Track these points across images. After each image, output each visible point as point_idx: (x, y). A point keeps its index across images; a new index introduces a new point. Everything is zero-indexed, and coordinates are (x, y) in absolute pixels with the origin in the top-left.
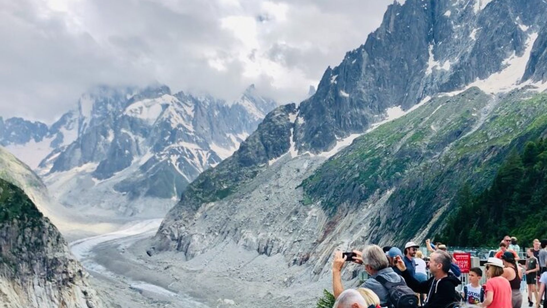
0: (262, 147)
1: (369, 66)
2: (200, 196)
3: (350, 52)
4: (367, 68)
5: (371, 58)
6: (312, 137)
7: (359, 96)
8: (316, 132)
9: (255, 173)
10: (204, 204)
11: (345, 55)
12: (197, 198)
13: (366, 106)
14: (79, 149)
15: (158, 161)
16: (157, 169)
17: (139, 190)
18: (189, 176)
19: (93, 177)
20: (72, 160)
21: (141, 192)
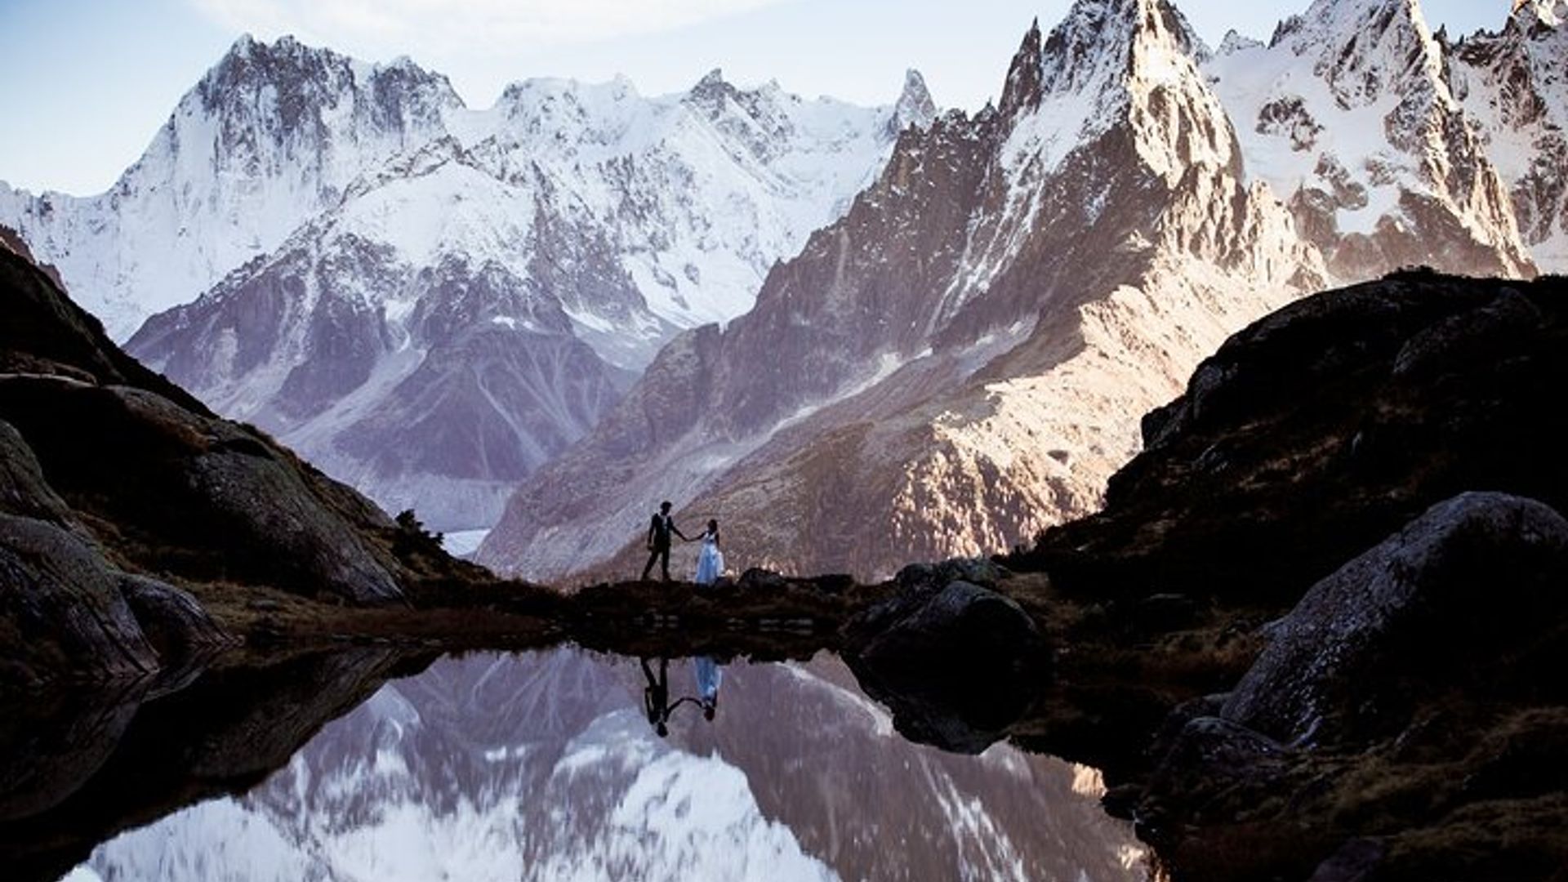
0: (645, 423)
1: (850, 264)
2: (536, 512)
3: (819, 231)
4: (846, 267)
5: (855, 245)
6: (735, 405)
7: (827, 324)
8: (742, 396)
9: (630, 474)
10: (542, 528)
11: (808, 236)
12: (532, 519)
13: (840, 344)
14: (232, 330)
15: (439, 375)
16: (437, 398)
17: (400, 455)
18: (517, 415)
19: (278, 410)
20: (216, 359)
21: (405, 461)
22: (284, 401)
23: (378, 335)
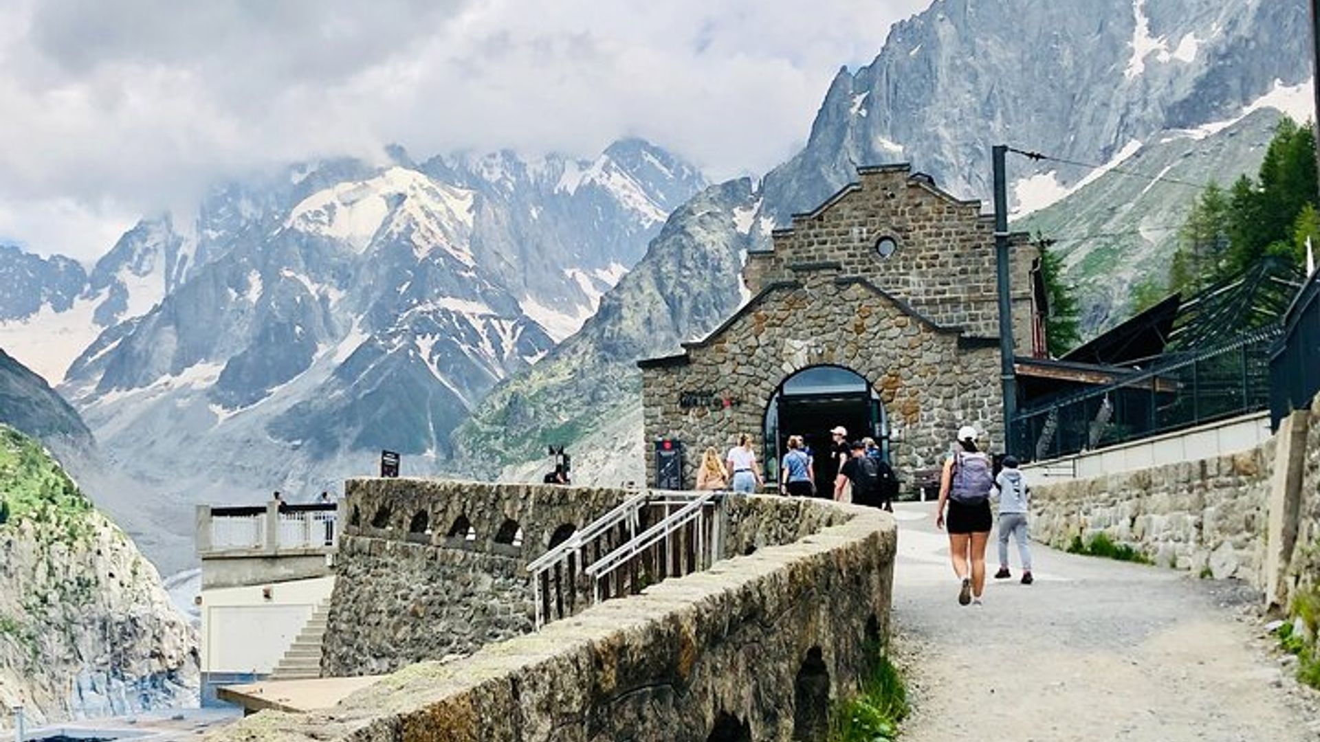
0: (662, 306)
1: (958, 62)
2: (497, 445)
3: (901, 23)
4: (953, 67)
5: (965, 39)
7: (931, 148)
10: (509, 467)
11: (887, 31)
14: (171, 328)
15: (383, 353)
16: (381, 374)
17: (336, 433)
18: (468, 391)
19: (212, 402)
20: (155, 356)
21: (341, 439)
22: (220, 393)
23: (322, 324)
